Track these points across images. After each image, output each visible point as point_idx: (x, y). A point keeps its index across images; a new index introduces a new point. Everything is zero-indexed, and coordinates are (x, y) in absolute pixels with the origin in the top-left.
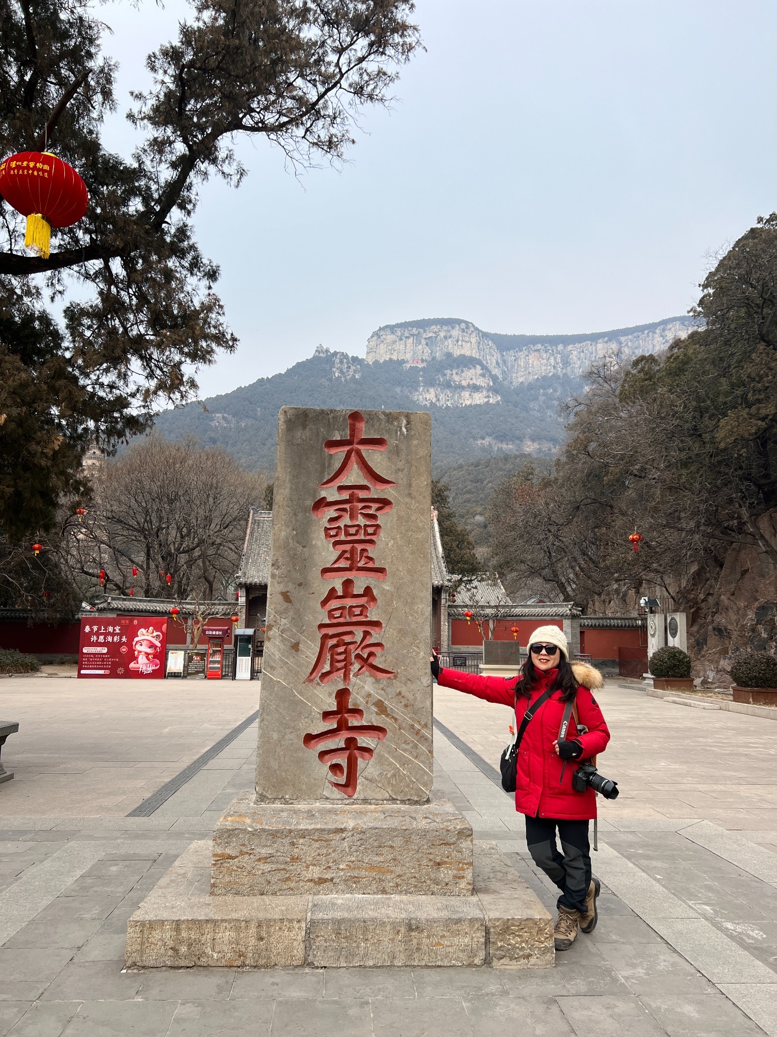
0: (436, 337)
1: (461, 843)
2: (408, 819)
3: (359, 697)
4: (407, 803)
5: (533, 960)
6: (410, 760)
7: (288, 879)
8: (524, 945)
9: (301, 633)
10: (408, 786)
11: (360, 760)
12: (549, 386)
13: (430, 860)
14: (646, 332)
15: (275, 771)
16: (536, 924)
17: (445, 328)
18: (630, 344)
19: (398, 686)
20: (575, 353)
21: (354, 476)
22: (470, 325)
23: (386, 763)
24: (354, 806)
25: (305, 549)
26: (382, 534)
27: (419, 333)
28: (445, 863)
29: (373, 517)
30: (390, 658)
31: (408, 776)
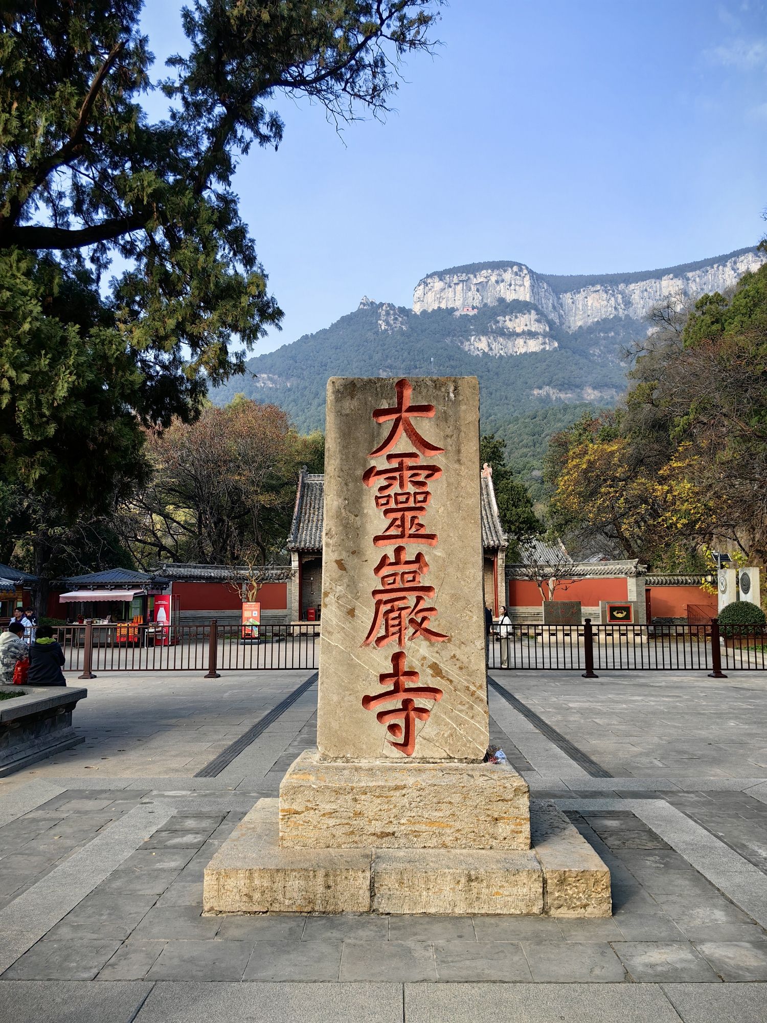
0: (487, 282)
1: (518, 799)
2: (465, 777)
3: (414, 660)
4: (465, 761)
5: (589, 909)
6: (466, 720)
7: (352, 833)
8: (581, 895)
9: (356, 599)
10: (465, 745)
11: (417, 721)
12: (611, 329)
13: (488, 816)
14: (715, 266)
15: (336, 732)
16: (593, 875)
17: (496, 272)
18: (698, 279)
19: (452, 649)
20: (637, 292)
21: (402, 444)
22: (523, 267)
23: (443, 723)
24: (413, 765)
25: (357, 518)
26: (431, 500)
27: (469, 278)
28: (503, 818)
29: (423, 484)
30: (443, 622)
31: (465, 736)
